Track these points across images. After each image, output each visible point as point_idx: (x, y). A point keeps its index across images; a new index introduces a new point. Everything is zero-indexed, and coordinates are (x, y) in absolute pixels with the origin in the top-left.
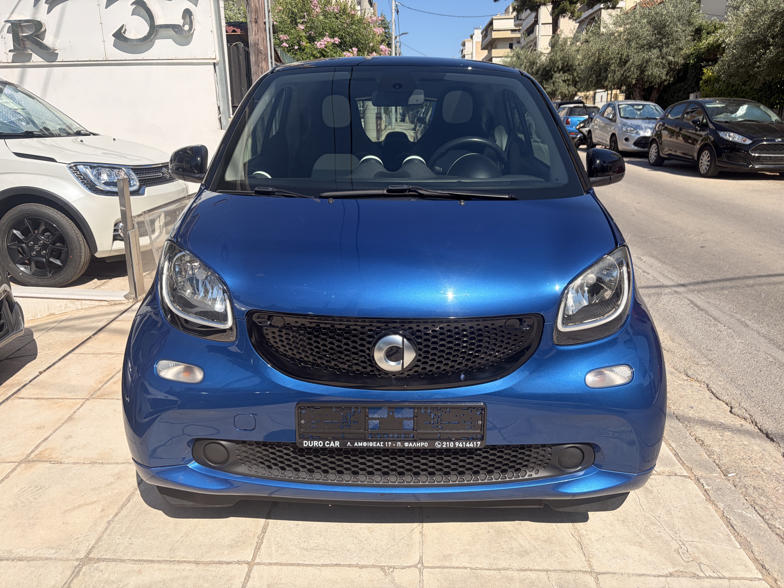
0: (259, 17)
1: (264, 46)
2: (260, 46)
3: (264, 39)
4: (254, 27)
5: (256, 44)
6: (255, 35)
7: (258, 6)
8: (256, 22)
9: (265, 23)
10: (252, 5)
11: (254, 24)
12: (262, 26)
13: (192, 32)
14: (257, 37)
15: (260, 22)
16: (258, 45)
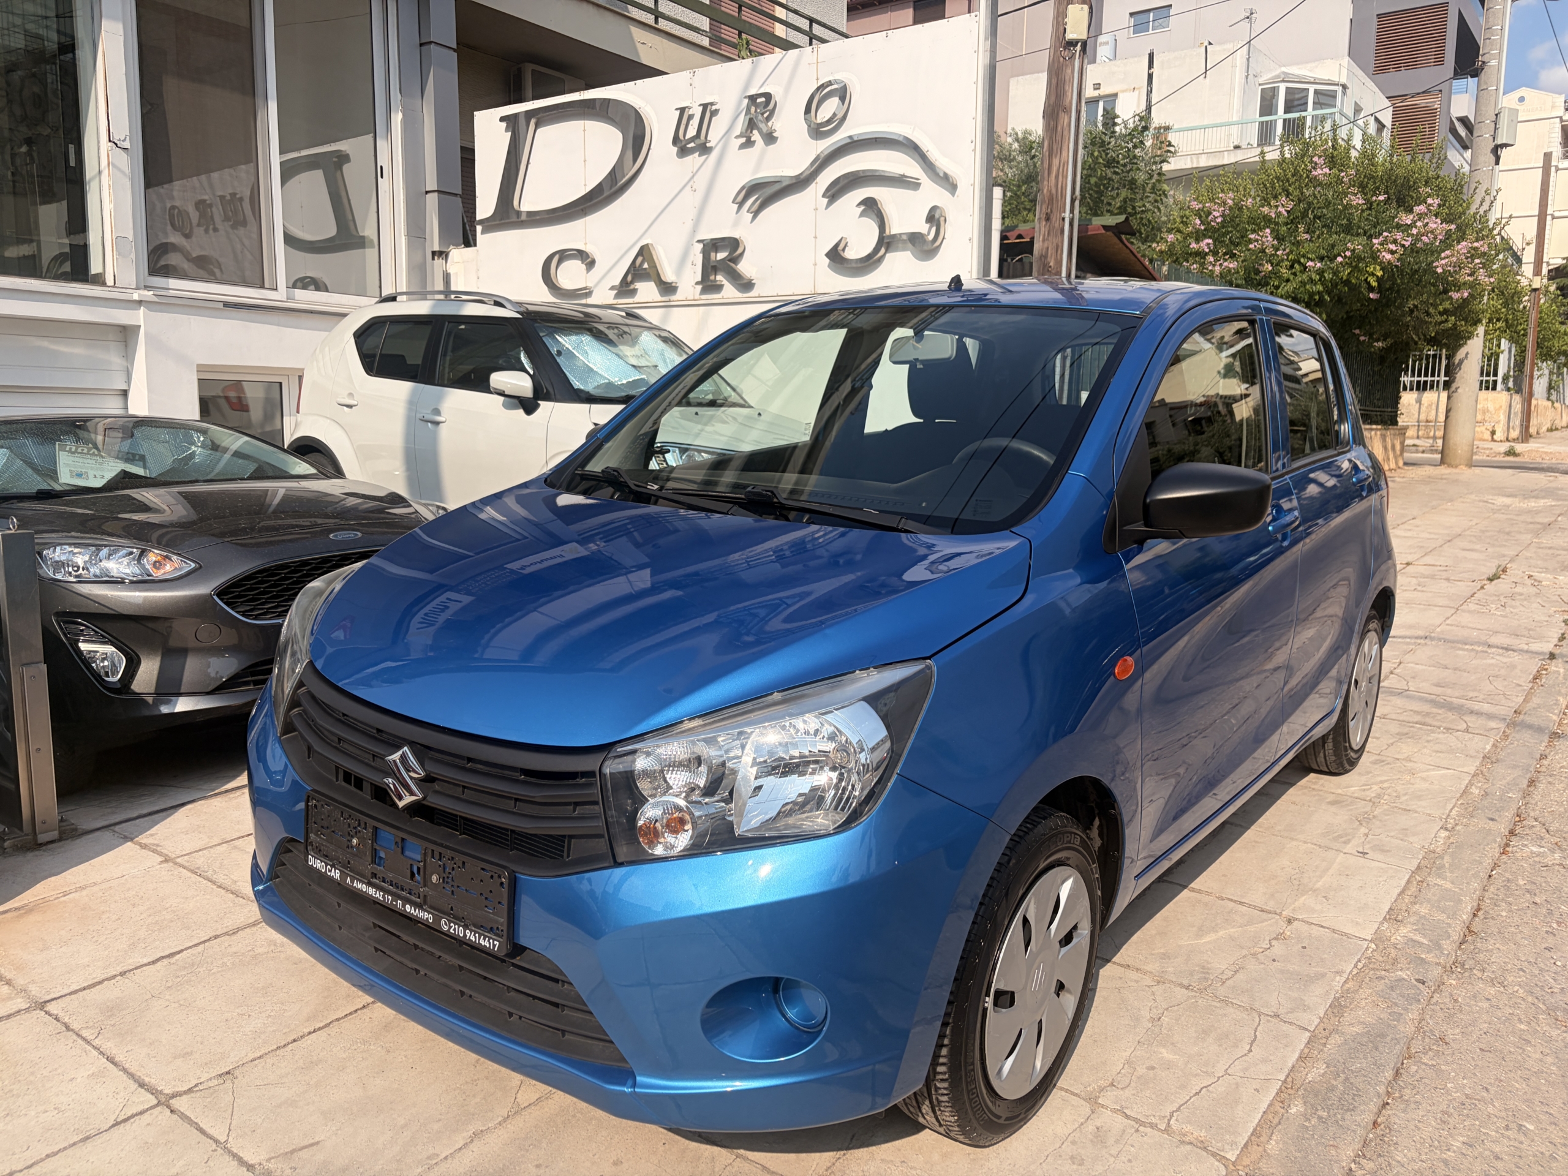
0: (1054, 210)
1: (1056, 259)
2: (1049, 259)
3: (1058, 248)
4: (1043, 229)
5: (1044, 257)
6: (1044, 241)
7: (1054, 191)
8: (1048, 219)
9: (1063, 219)
10: (1045, 191)
11: (1044, 223)
12: (1057, 225)
13: (937, 243)
14: (1046, 245)
15: (1053, 218)
16: (1046, 257)
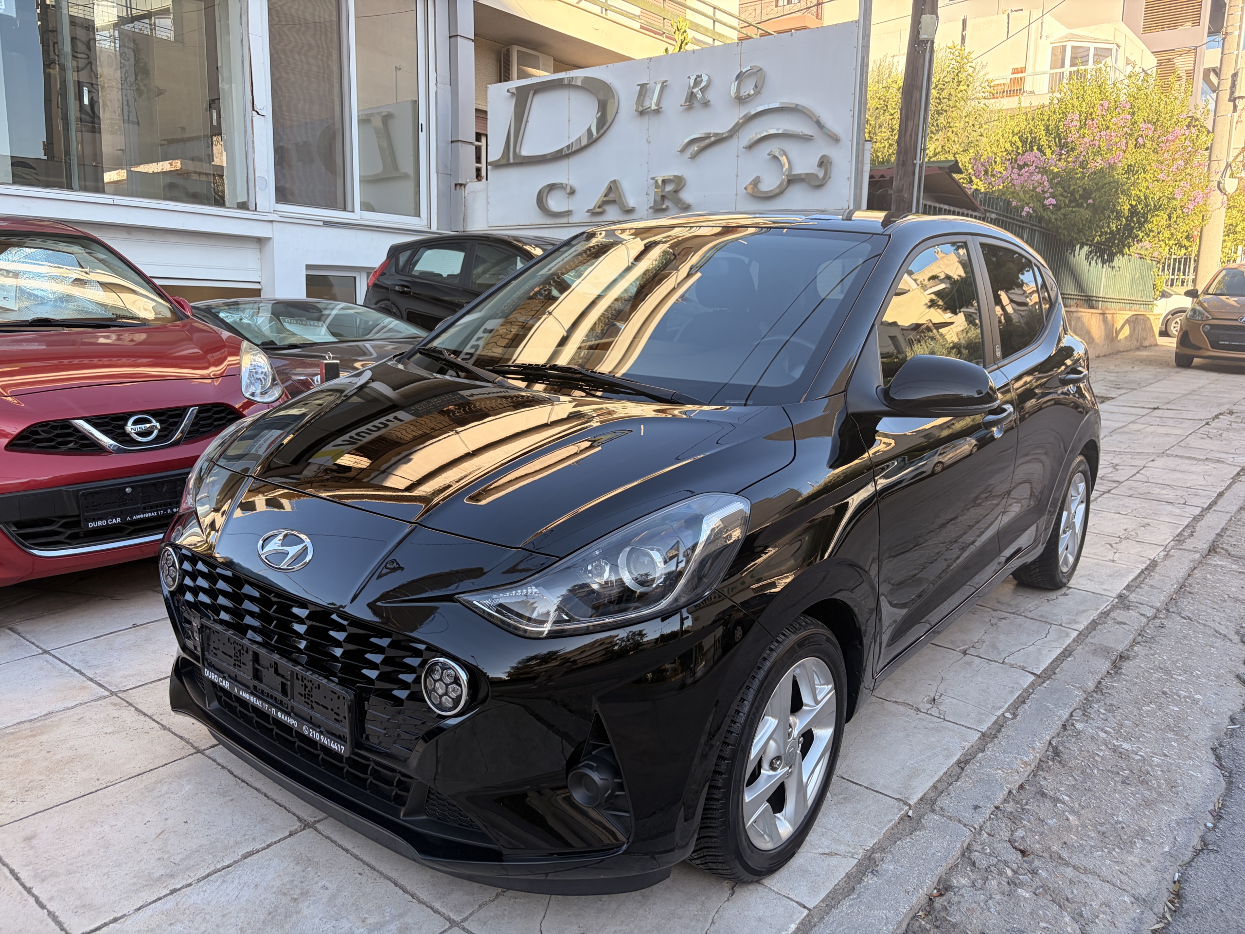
0: (909, 158)
1: (909, 192)
2: (904, 193)
4: (899, 171)
5: (900, 191)
6: (900, 180)
8: (904, 165)
9: (915, 165)
11: (901, 167)
12: (910, 169)
13: (826, 180)
14: (901, 183)
15: (909, 164)
